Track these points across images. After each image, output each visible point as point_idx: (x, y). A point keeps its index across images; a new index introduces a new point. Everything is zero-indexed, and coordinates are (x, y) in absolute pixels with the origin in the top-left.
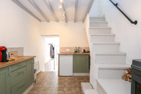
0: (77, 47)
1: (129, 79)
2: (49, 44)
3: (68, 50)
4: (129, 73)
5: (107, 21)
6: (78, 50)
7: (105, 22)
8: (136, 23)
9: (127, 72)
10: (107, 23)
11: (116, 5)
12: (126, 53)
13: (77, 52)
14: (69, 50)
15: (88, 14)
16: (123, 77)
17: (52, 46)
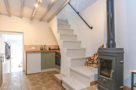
0: (42, 45)
1: (89, 65)
2: (5, 42)
3: (33, 48)
4: (89, 61)
5: (69, 24)
6: (43, 48)
7: (68, 25)
8: (92, 28)
9: (88, 60)
10: (70, 26)
11: (78, 13)
12: (85, 48)
13: (42, 50)
14: (35, 48)
15: (56, 16)
16: (85, 64)
17: (7, 44)
